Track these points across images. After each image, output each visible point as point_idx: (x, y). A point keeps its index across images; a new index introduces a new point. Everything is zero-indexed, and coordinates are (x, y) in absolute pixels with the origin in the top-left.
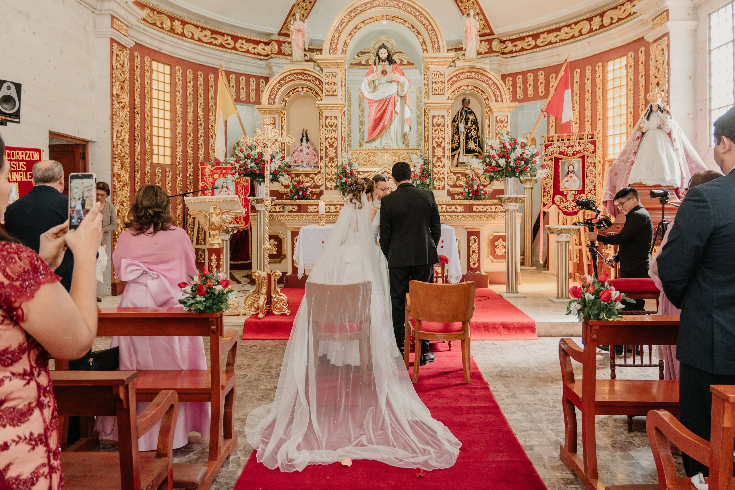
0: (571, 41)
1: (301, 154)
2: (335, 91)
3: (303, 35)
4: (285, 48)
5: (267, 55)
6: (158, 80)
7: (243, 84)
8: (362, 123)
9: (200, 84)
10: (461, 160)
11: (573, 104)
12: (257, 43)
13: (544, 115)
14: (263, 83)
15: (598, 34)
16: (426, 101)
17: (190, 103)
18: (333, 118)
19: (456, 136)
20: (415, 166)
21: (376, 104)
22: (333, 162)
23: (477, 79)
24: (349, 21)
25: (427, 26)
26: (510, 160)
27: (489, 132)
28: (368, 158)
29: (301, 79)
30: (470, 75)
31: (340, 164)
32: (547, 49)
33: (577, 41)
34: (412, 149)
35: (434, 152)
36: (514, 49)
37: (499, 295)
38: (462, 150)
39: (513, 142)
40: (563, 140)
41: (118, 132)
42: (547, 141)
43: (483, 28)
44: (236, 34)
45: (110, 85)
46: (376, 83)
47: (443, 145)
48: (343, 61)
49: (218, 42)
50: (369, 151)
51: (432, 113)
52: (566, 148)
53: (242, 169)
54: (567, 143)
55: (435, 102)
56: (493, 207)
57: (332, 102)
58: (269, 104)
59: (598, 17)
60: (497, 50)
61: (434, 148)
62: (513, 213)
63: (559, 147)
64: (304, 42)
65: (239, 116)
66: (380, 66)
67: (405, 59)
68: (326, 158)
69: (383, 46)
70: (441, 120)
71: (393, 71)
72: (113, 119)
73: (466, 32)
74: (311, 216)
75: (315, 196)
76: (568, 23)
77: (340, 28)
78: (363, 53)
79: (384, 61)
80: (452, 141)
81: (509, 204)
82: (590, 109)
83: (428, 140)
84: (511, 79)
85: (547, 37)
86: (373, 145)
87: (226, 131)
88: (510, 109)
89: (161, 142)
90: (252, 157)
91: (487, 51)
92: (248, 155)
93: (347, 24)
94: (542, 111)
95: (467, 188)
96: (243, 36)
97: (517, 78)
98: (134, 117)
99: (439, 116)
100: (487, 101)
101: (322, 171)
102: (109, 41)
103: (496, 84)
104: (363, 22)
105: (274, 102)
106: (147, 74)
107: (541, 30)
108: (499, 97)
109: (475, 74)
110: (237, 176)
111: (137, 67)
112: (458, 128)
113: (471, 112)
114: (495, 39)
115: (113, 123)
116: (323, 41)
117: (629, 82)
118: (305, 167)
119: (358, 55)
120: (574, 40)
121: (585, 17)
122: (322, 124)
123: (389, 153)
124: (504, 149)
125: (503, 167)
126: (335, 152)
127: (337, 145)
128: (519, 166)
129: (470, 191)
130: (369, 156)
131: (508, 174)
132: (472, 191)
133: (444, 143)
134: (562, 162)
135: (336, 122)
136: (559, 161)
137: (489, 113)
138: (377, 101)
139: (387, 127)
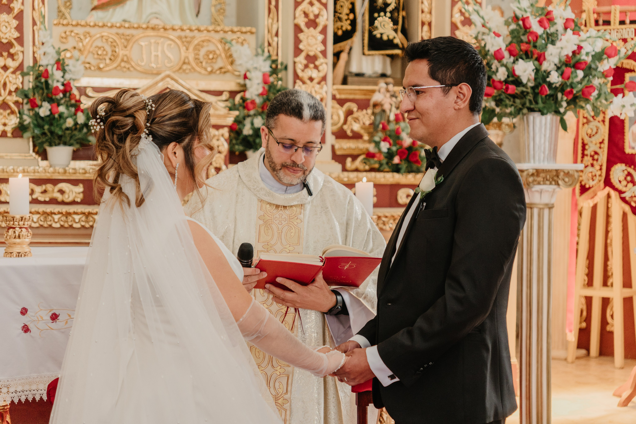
10: (355, 68)
19: (345, 3)
20: (245, 77)
22: (12, 56)
26: (545, 66)
28: (109, 49)
31: (29, 61)
34: (233, 32)
35: (297, 41)
38: (358, 39)
39: (545, 16)
47: (322, 21)
50: (114, 30)
61: (298, 29)
83: (277, 7)
86: (115, 15)
95: (384, 140)
123: (171, 37)
124: (524, 35)
125: (525, 86)
126: (15, 25)
127: (22, 8)
128: (572, 83)
129: (394, 149)
130: (113, 45)
131: (541, 105)
132: (398, 150)
133: (325, 17)
136: (624, 77)
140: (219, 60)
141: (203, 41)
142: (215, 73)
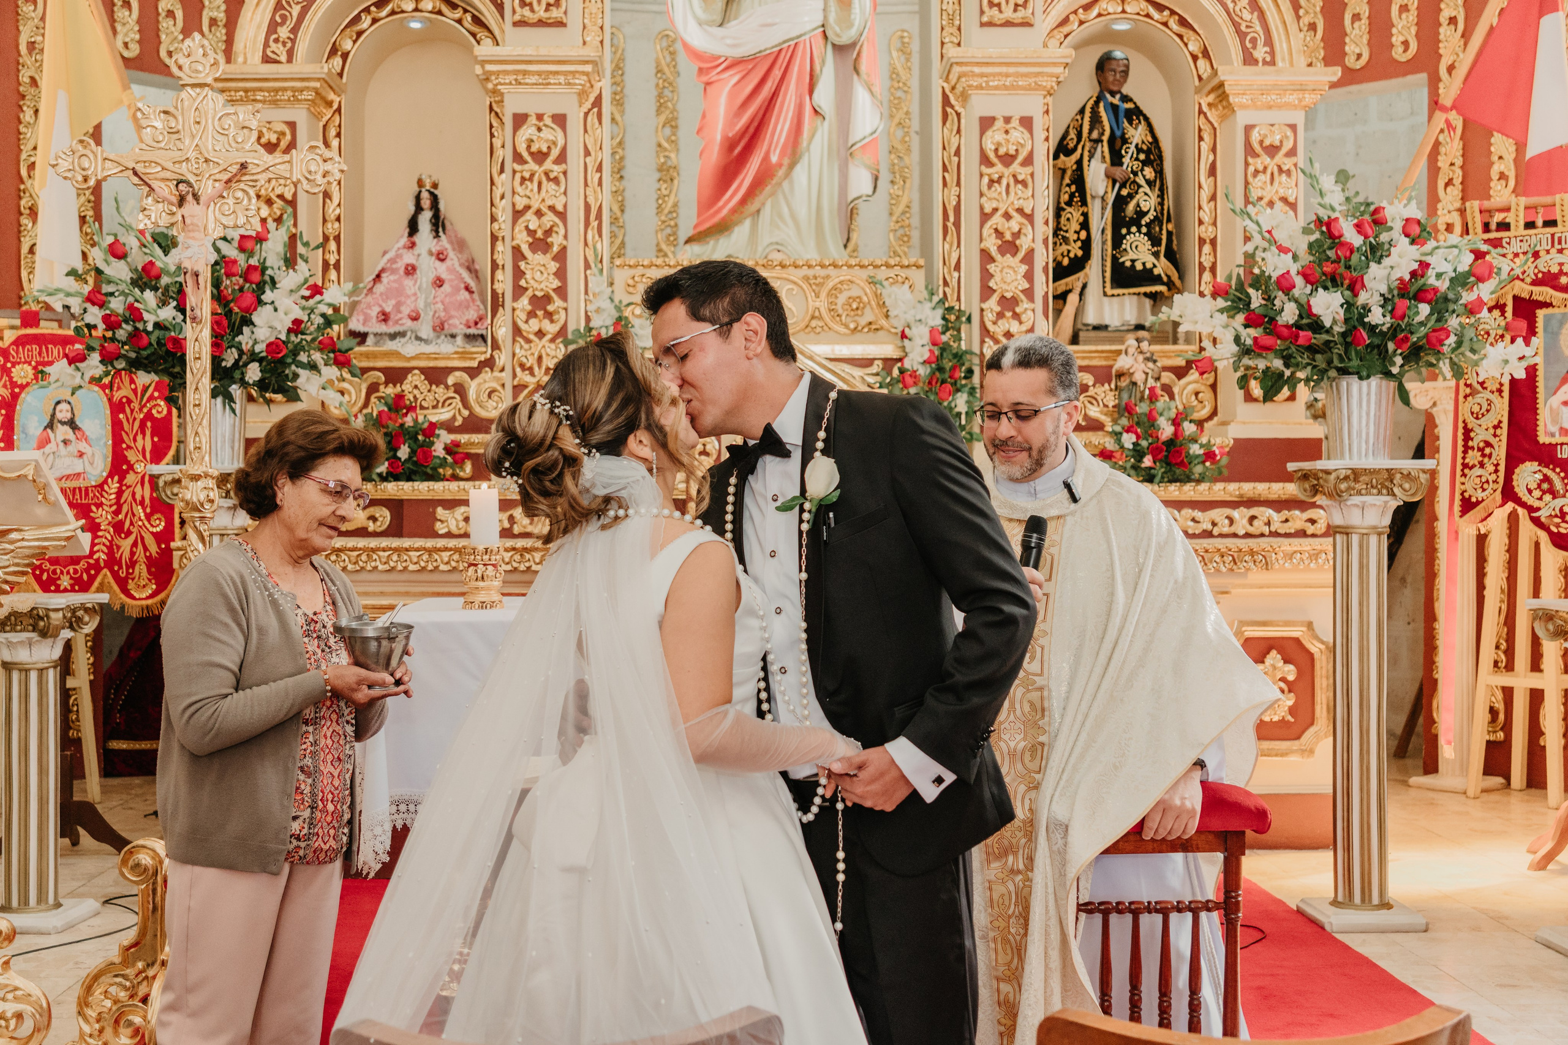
1: (408, 282)
2: (558, 3)
10: (1091, 318)
13: (1447, 122)
16: (952, 53)
18: (548, 121)
19: (1074, 215)
20: (903, 336)
21: (732, 77)
22: (549, 315)
26: (1364, 298)
27: (1213, 198)
31: (576, 323)
34: (888, 266)
35: (986, 276)
37: (1300, 912)
38: (1095, 272)
39: (1367, 218)
40: (1550, 223)
42: (1480, 226)
47: (1024, 243)
51: (980, 105)
53: (122, 334)
55: (992, 56)
56: (1240, 515)
57: (544, 52)
58: (266, 60)
61: (986, 257)
62: (1373, 539)
63: (1535, 254)
68: (516, 298)
70: (1018, 134)
74: (445, 555)
75: (468, 467)
80: (1055, 234)
81: (1356, 500)
83: (957, 224)
86: (718, 250)
88: (1307, 97)
90: (165, 280)
92: (148, 267)
94: (1439, 111)
95: (1128, 430)
99: (1007, 120)
100: (1202, 63)
101: (502, 358)
105: (290, 53)
108: (1260, 42)
110: (94, 366)
112: (1079, 180)
113: (1136, 114)
118: (426, 341)
122: (499, 153)
123: (792, 278)
124: (1330, 248)
125: (1328, 331)
126: (555, 270)
127: (565, 243)
128: (1409, 325)
129: (1144, 443)
131: (1355, 363)
132: (1150, 444)
133: (1030, 237)
134: (1548, 319)
135: (561, 143)
136: (1534, 316)
137: (1212, 115)
138: (736, 63)
139: (781, 173)
140: (868, 310)
141: (841, 282)
142: (861, 331)
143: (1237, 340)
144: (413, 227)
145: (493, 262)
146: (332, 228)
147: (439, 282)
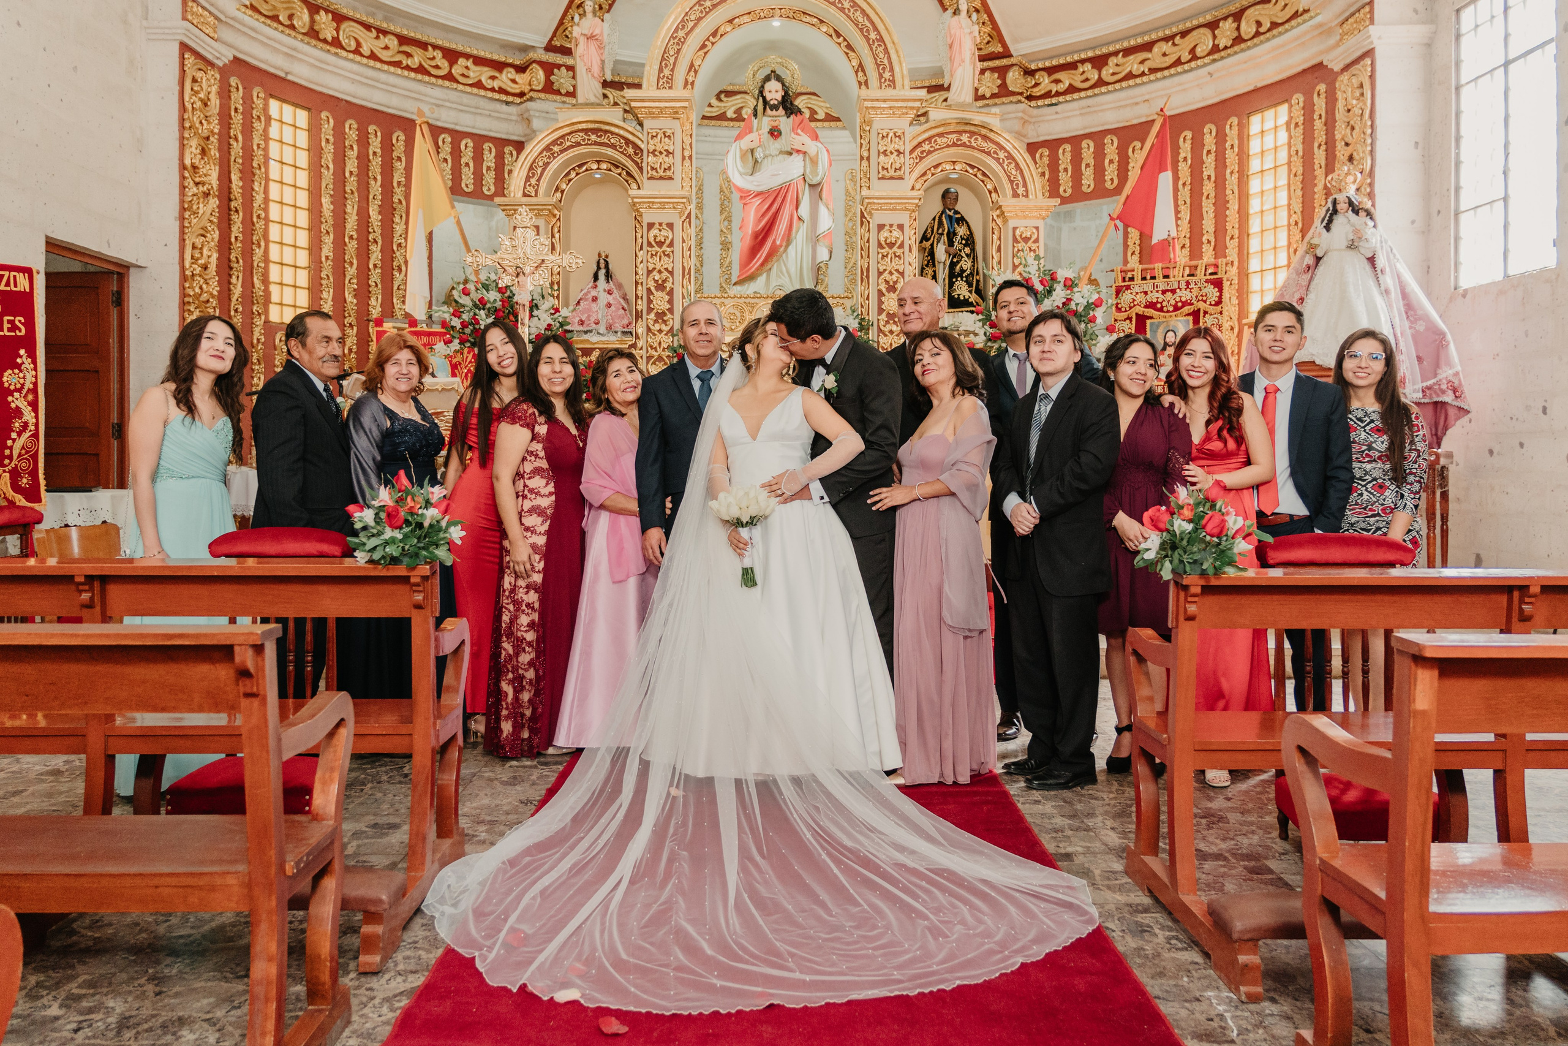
0: (1173, 71)
1: (594, 305)
2: (669, 168)
3: (601, 47)
4: (562, 79)
5: (521, 95)
6: (281, 142)
7: (467, 156)
8: (726, 246)
9: (375, 153)
11: (1176, 206)
12: (500, 66)
13: (1116, 226)
14: (511, 154)
15: (1229, 55)
16: (865, 192)
17: (352, 193)
18: (664, 226)
19: (929, 271)
21: (757, 201)
22: (665, 322)
23: (973, 148)
24: (700, 19)
25: (868, 31)
27: (999, 263)
28: (738, 314)
29: (596, 143)
30: (958, 140)
32: (1122, 89)
33: (1185, 72)
35: (880, 303)
36: (1054, 88)
39: (1048, 278)
40: (1153, 278)
41: (194, 247)
42: (1120, 279)
43: (988, 42)
44: (453, 46)
45: (177, 144)
46: (759, 154)
48: (686, 104)
49: (414, 62)
50: (743, 300)
51: (877, 218)
52: (1159, 295)
53: (468, 331)
54: (1162, 284)
55: (884, 194)
57: (663, 193)
58: (525, 195)
59: (1230, 20)
60: (1017, 90)
61: (880, 293)
63: (1146, 293)
64: (603, 62)
65: (459, 223)
66: (766, 120)
67: (820, 107)
68: (648, 313)
69: (773, 75)
70: (896, 233)
71: (794, 130)
72: (184, 219)
73: (951, 46)
76: (1168, 32)
77: (681, 34)
78: (729, 94)
79: (774, 108)
82: (1212, 215)
83: (868, 277)
84: (1046, 152)
85: (1124, 64)
86: (750, 288)
87: (430, 257)
88: (1044, 213)
89: (288, 276)
90: (488, 305)
91: (996, 91)
92: (481, 300)
93: (695, 25)
94: (1112, 219)
96: (468, 50)
97: (1061, 151)
98: (230, 220)
99: (891, 226)
100: (994, 195)
101: (640, 344)
102: (175, 48)
103: (1014, 159)
104: (731, 21)
105: (536, 192)
106: (259, 126)
107: (1112, 49)
108: (1021, 185)
109: (970, 137)
110: (456, 345)
111: (236, 110)
112: (932, 253)
113: (962, 220)
114: (1013, 65)
115: (184, 227)
116: (643, 65)
117: (1294, 158)
118: (603, 335)
119: (719, 99)
120: (1179, 69)
121: (1202, 20)
122: (640, 240)
126: (667, 299)
127: (672, 286)
130: (742, 312)
134: (1151, 324)
135: (671, 237)
136: (1145, 324)
137: (999, 221)
138: (759, 194)
139: (782, 249)
143: (985, 334)
144: (596, 277)
145: (636, 295)
146: (556, 278)
147: (609, 305)
